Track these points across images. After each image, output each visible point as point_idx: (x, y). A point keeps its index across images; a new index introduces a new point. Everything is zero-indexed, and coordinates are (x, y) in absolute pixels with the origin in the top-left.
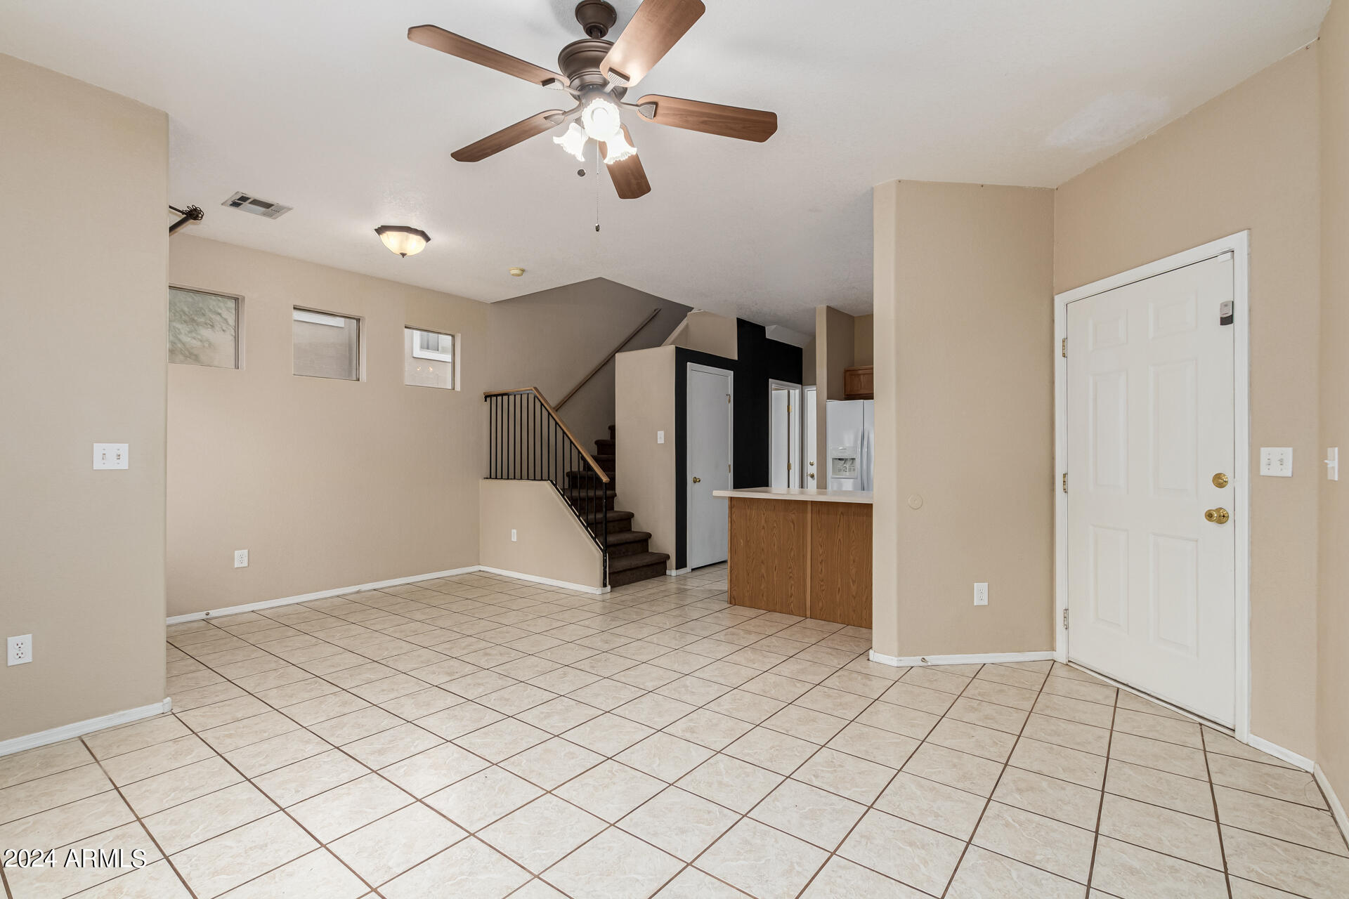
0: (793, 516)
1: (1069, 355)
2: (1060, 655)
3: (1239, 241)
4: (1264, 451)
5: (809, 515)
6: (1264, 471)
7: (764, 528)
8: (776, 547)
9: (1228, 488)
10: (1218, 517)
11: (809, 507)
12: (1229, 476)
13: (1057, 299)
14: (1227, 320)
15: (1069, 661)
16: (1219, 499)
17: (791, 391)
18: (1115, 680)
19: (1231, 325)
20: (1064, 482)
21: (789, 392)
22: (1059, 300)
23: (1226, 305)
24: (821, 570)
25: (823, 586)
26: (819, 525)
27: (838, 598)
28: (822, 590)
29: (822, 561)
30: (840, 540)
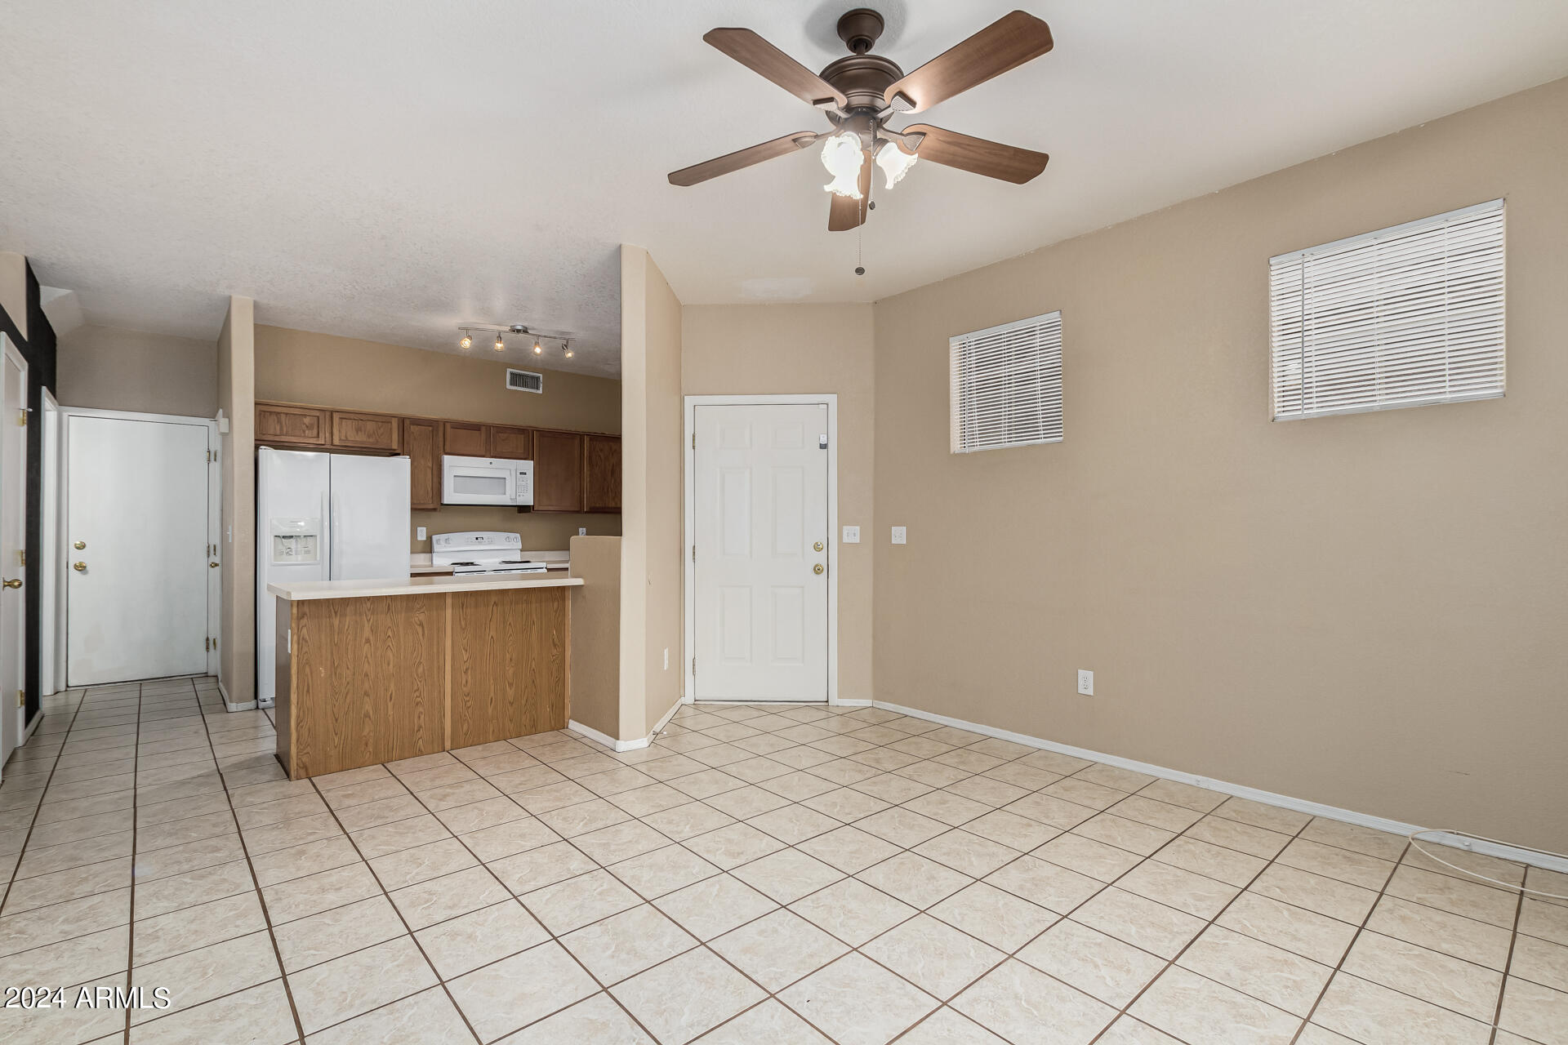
0: (422, 617)
1: (698, 448)
2: (688, 698)
5: (449, 612)
6: (846, 540)
7: (368, 641)
8: (391, 666)
10: (817, 570)
11: (449, 601)
13: (687, 399)
14: (824, 446)
15: (696, 701)
16: (820, 558)
19: (826, 450)
22: (689, 401)
24: (467, 682)
25: (469, 701)
26: (463, 623)
27: (490, 711)
28: (469, 707)
29: (467, 669)
30: (492, 637)
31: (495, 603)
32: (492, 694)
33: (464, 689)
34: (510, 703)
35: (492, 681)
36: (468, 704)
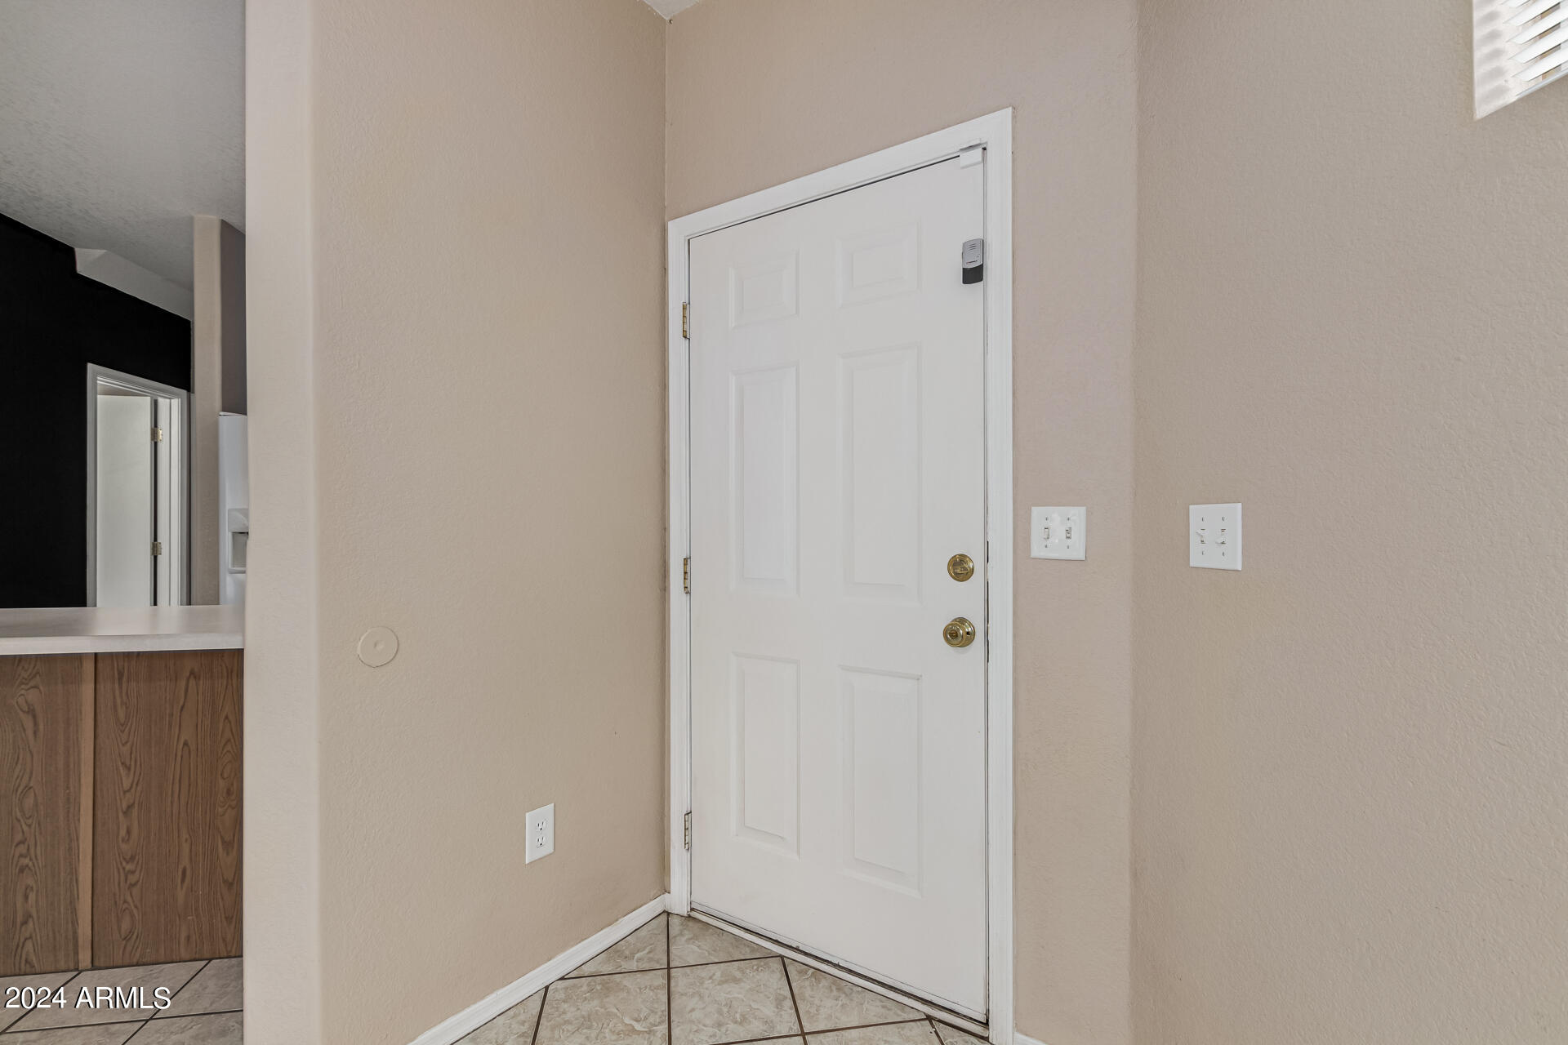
1: (693, 335)
2: (677, 900)
3: (995, 127)
4: (1036, 512)
6: (1037, 551)
9: (977, 579)
10: (957, 634)
12: (977, 562)
13: (672, 226)
14: (973, 275)
15: (692, 909)
16: (963, 600)
17: (161, 401)
18: (776, 942)
19: (980, 284)
20: (685, 573)
21: (155, 404)
22: (677, 230)
23: (973, 247)
24: (129, 832)
25: (133, 872)
26: (121, 713)
27: (181, 895)
28: (132, 885)
29: (130, 807)
30: (186, 744)
31: (192, 673)
32: (185, 862)
33: (124, 847)
34: (225, 881)
35: (185, 835)
36: (133, 879)
